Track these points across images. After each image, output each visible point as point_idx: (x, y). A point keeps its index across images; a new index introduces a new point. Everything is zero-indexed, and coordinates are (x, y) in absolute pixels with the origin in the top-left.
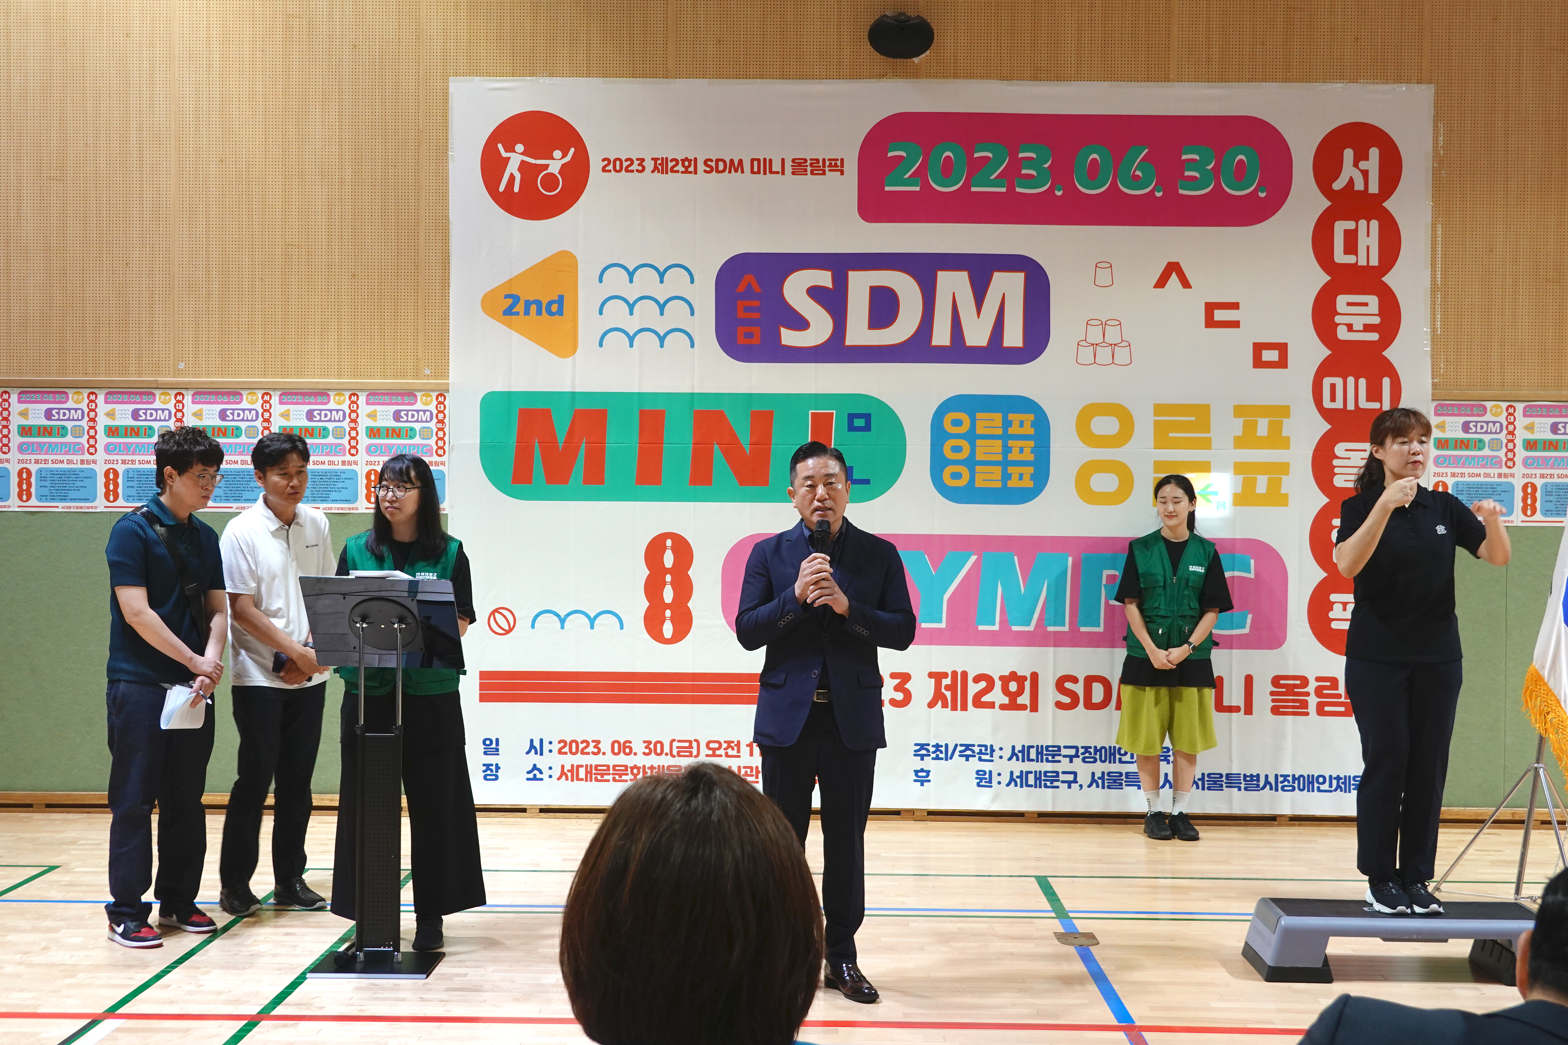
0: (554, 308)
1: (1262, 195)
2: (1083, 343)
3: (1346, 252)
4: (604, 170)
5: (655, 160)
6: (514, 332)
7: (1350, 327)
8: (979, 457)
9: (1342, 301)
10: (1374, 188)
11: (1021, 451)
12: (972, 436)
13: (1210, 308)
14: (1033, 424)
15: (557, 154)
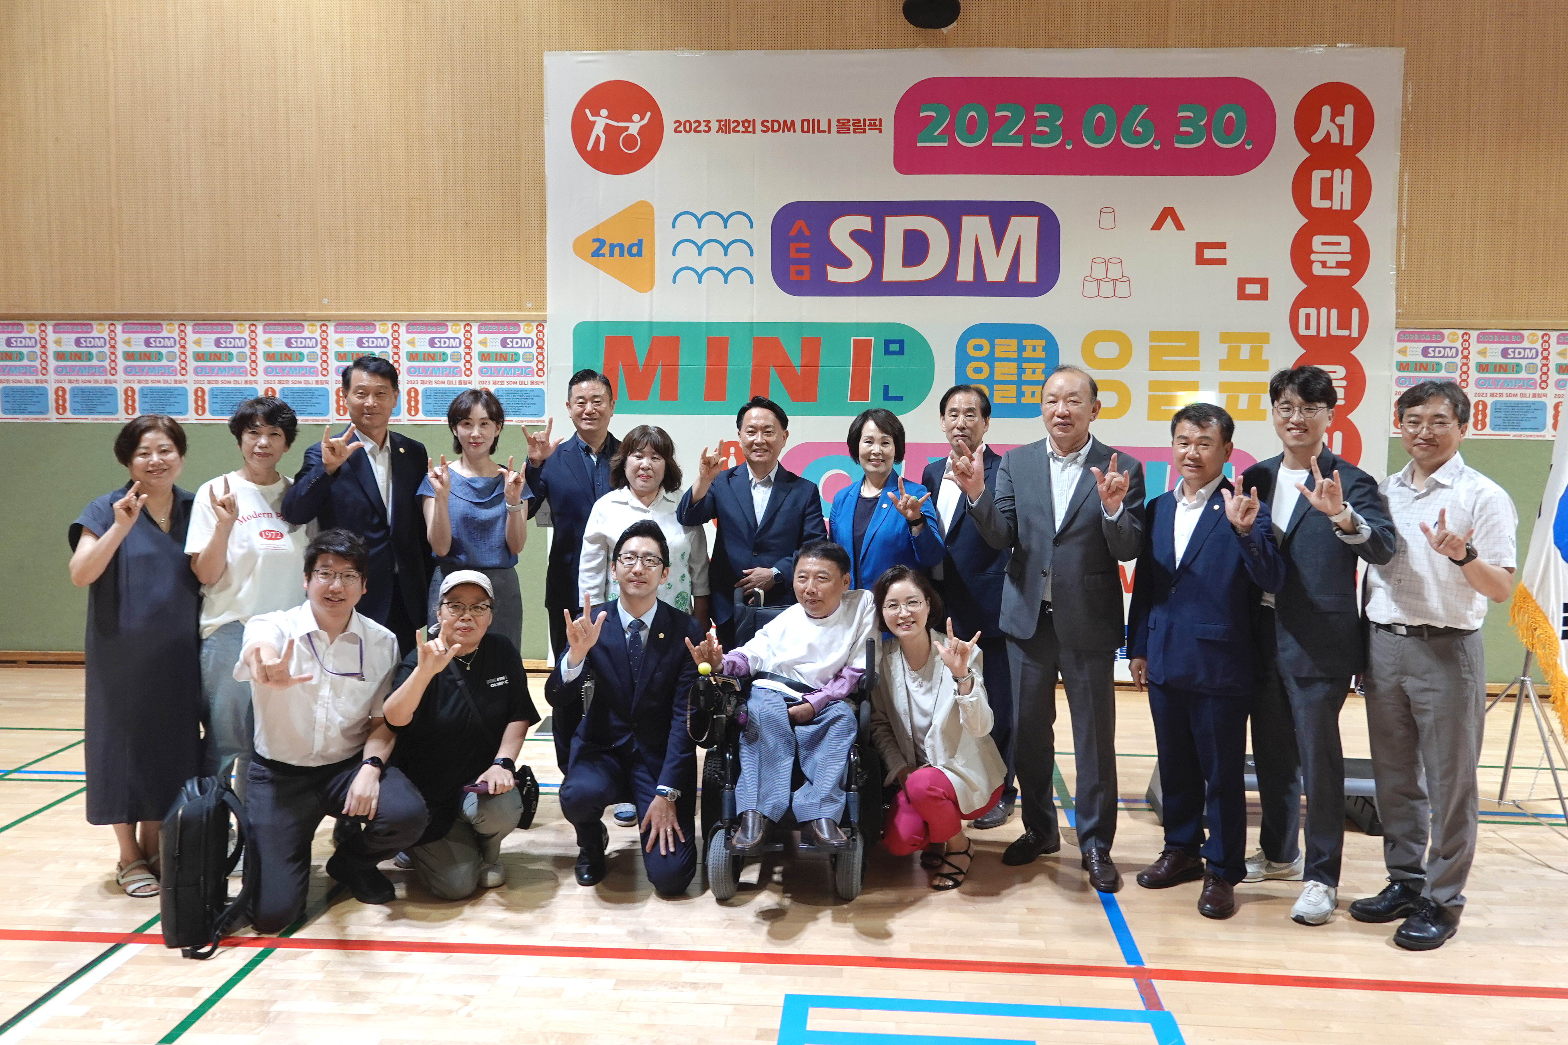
0: (635, 250)
1: (1248, 147)
2: (1089, 279)
3: (1322, 198)
4: (676, 131)
5: (719, 121)
6: (601, 272)
7: (1324, 264)
8: (997, 377)
9: (1317, 241)
10: (1348, 141)
11: (1034, 372)
12: (991, 359)
13: (1201, 247)
14: (1044, 349)
15: (636, 117)
